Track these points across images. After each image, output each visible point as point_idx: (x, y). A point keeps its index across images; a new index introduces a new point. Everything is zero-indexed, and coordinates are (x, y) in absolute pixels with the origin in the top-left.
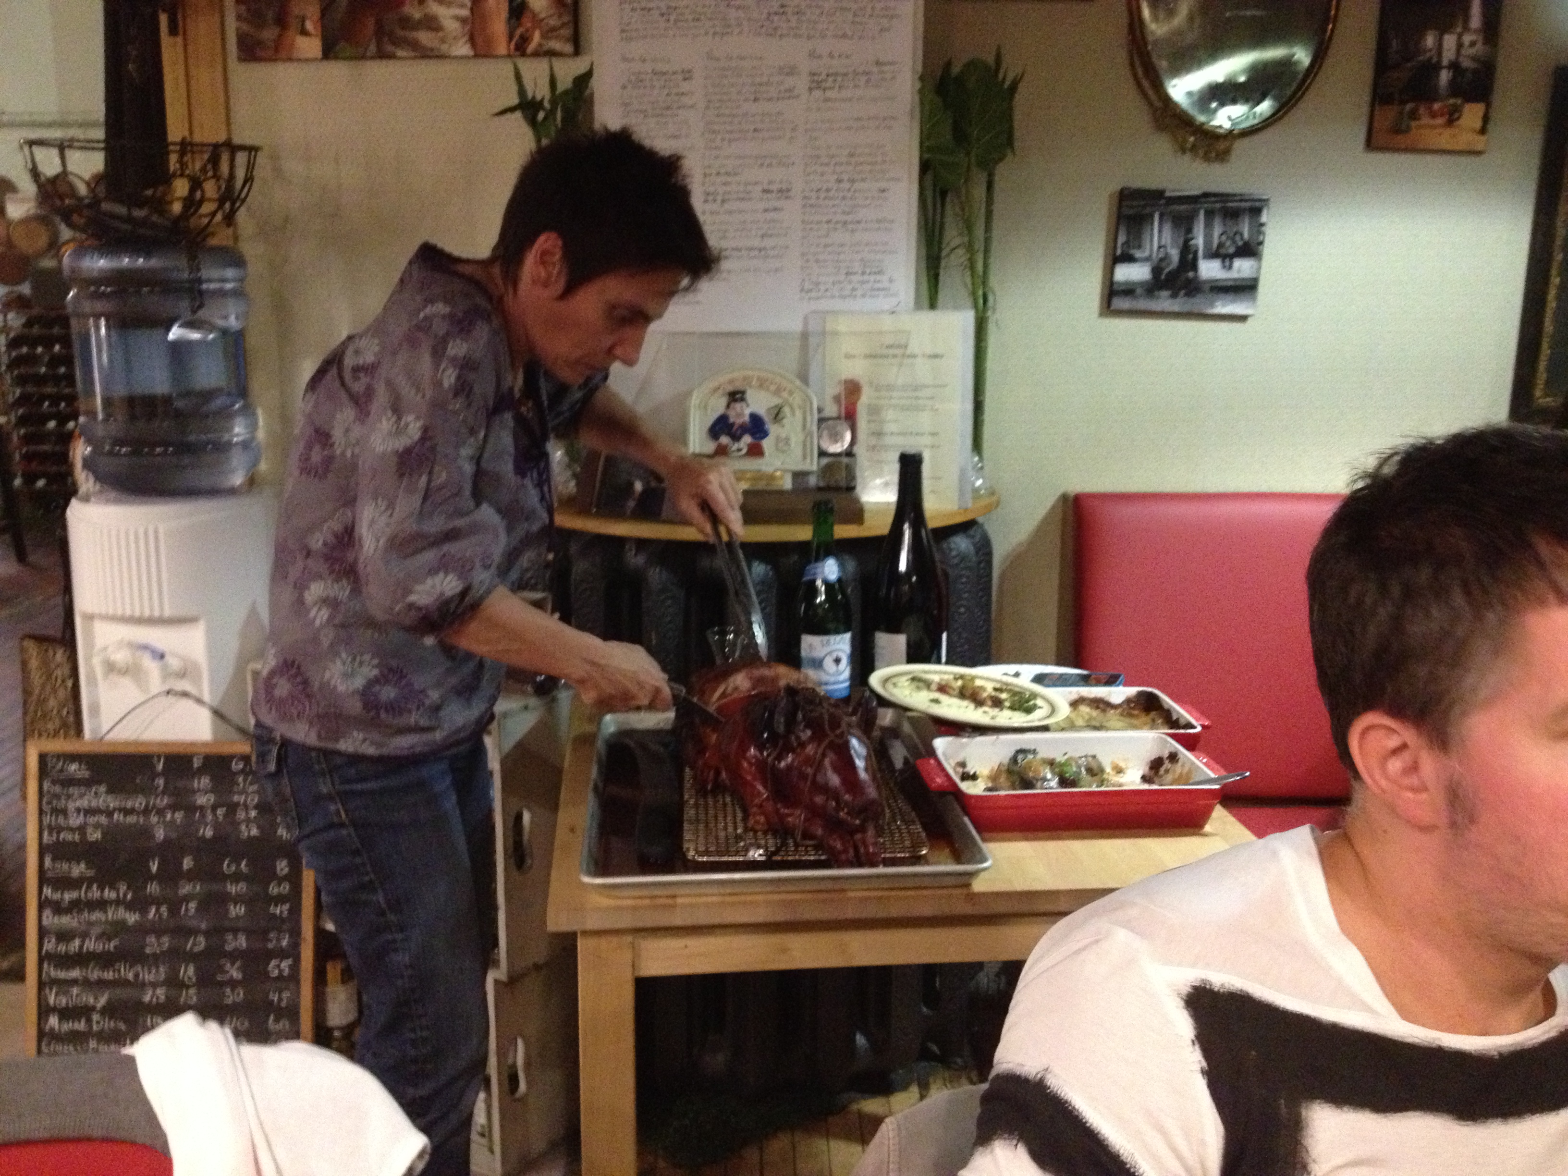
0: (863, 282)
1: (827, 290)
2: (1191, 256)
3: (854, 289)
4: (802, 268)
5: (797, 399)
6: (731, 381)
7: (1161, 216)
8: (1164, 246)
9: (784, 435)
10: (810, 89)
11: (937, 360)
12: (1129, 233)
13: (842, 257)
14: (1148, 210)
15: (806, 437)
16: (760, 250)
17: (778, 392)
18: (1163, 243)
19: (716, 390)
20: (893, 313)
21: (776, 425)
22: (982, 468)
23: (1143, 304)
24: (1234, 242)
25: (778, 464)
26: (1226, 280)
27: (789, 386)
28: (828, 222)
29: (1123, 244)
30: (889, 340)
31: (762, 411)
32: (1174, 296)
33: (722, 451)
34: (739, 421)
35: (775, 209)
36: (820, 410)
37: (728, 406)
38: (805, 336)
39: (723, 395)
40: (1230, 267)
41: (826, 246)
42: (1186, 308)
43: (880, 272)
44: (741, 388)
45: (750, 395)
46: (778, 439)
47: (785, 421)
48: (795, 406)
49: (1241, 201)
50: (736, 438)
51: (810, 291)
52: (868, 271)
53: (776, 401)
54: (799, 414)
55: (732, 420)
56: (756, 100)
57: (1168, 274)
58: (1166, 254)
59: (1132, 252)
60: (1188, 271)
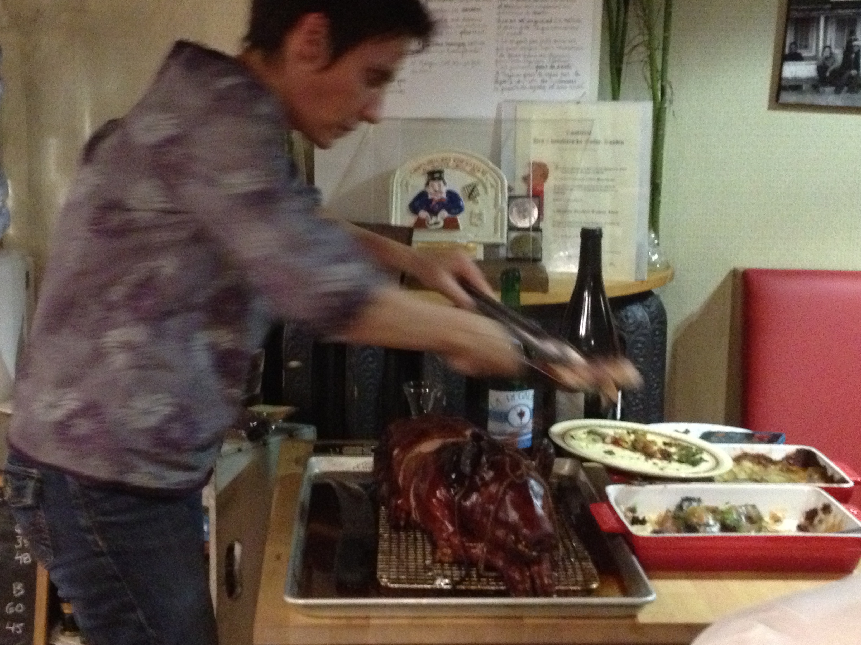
0: (550, 75)
1: (519, 82)
2: (853, 56)
3: (543, 81)
4: (497, 61)
5: (489, 179)
6: (431, 162)
7: (826, 21)
8: (829, 47)
9: (477, 211)
11: (617, 147)
12: (796, 33)
13: (532, 53)
14: (814, 14)
15: (498, 213)
16: (459, 45)
17: (472, 173)
18: (828, 43)
19: (416, 170)
20: (578, 103)
21: (471, 202)
22: (658, 244)
23: (809, 98)
25: (471, 236)
27: (484, 167)
28: (521, 21)
29: (791, 44)
30: (574, 127)
31: (458, 190)
32: (838, 91)
33: (421, 224)
34: (437, 198)
35: (473, 10)
36: (510, 189)
37: (427, 184)
38: (498, 122)
39: (423, 174)
41: (518, 42)
42: (849, 103)
43: (568, 67)
44: (439, 168)
45: (447, 174)
46: (471, 214)
47: (478, 198)
48: (489, 186)
50: (434, 213)
51: (504, 82)
52: (556, 65)
53: (470, 180)
54: (491, 192)
55: (430, 197)
57: (834, 71)
58: (831, 53)
59: (799, 51)
60: (850, 68)
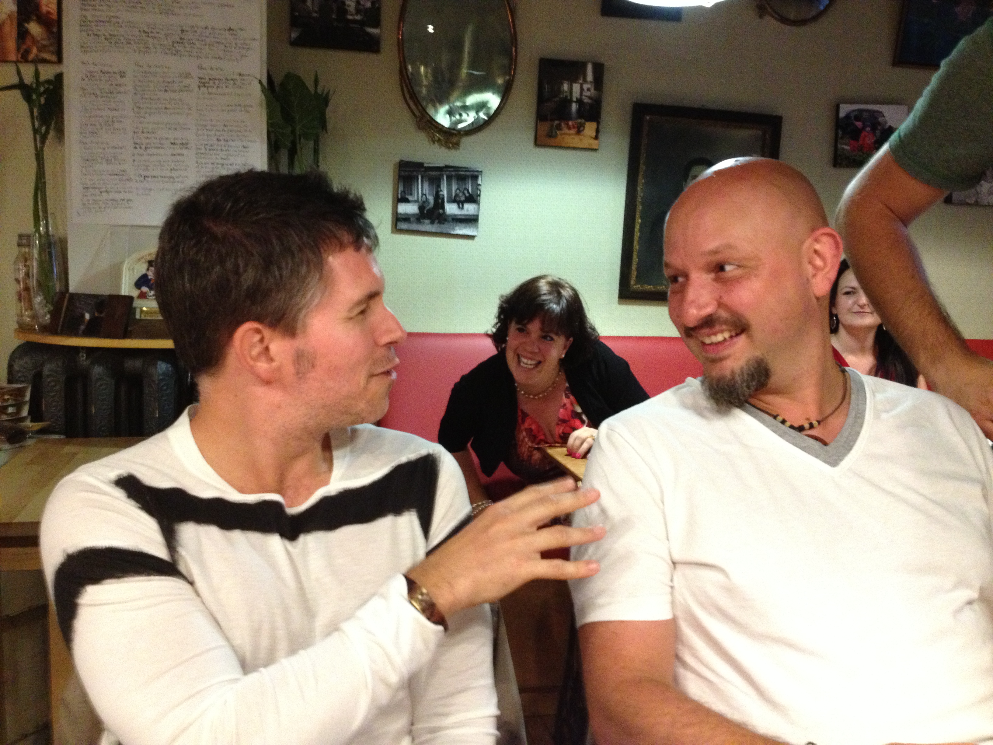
2: (440, 201)
7: (422, 178)
8: (425, 195)
10: (199, 87)
14: (415, 173)
16: (170, 176)
18: (424, 193)
19: (139, 260)
23: (415, 227)
24: (464, 194)
26: (461, 215)
28: (212, 164)
29: (401, 192)
32: (432, 223)
33: (143, 296)
35: (179, 155)
37: (148, 269)
39: (145, 262)
40: (463, 208)
42: (439, 230)
49: (466, 171)
50: (152, 288)
55: (150, 278)
56: (166, 91)
57: (428, 210)
58: (426, 198)
59: (407, 196)
60: (439, 209)
